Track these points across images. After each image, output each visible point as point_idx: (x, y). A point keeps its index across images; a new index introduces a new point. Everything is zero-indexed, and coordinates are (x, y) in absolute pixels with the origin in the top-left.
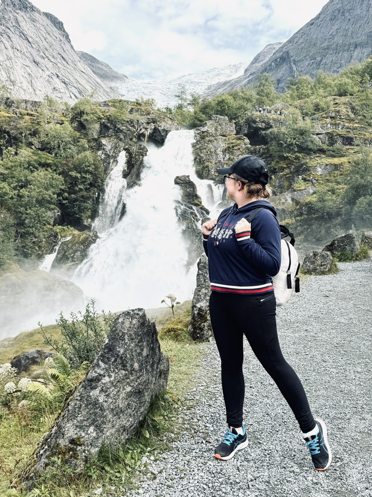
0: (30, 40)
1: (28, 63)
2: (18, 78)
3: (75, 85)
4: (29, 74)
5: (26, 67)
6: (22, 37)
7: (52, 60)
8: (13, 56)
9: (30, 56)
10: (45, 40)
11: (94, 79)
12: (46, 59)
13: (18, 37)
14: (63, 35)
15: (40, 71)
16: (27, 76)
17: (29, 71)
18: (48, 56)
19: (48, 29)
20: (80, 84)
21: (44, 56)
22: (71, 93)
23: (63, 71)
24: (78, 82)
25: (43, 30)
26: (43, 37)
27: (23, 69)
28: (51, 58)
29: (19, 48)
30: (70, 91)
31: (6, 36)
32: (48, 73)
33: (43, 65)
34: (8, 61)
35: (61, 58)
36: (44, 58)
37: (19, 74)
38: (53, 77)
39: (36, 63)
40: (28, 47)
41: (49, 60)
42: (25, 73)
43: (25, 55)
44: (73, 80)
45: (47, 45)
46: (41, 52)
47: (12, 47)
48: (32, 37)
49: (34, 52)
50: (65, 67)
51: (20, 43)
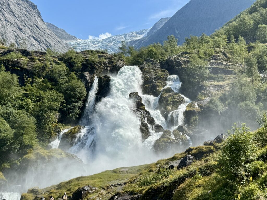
0: (16, 16)
1: (15, 29)
2: (8, 39)
3: (44, 42)
4: (16, 36)
5: (13, 32)
6: (11, 14)
7: (30, 27)
8: (5, 25)
9: (16, 25)
10: (26, 16)
11: (56, 39)
12: (27, 27)
13: (9, 14)
14: (37, 13)
15: (23, 34)
16: (14, 37)
17: (16, 34)
18: (27, 25)
19: (28, 10)
20: (48, 42)
21: (25, 25)
22: (42, 47)
23: (37, 34)
24: (46, 41)
25: (24, 10)
26: (24, 14)
27: (12, 33)
28: (29, 26)
29: (9, 21)
30: (41, 46)
32: (27, 35)
33: (24, 31)
34: (2, 29)
35: (36, 27)
36: (25, 27)
37: (9, 36)
38: (31, 38)
39: (20, 29)
40: (15, 20)
41: (28, 27)
42: (13, 36)
43: (13, 25)
44: (43, 40)
45: (27, 19)
46: (23, 23)
47: (6, 20)
48: (17, 14)
49: (19, 23)
50: (38, 32)
51: (10, 18)
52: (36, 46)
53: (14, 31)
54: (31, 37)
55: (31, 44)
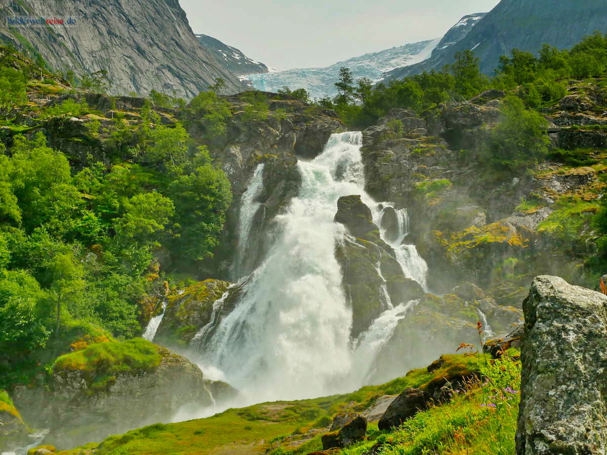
0: (133, 22)
1: (130, 52)
2: (116, 74)
3: (194, 79)
4: (131, 68)
5: (126, 58)
6: (122, 19)
7: (163, 47)
8: (109, 44)
9: (132, 43)
10: (154, 21)
11: (219, 71)
12: (155, 47)
13: (117, 19)
14: (178, 14)
15: (147, 63)
16: (128, 71)
17: (131, 64)
18: (157, 42)
19: (159, 8)
20: (200, 78)
21: (152, 42)
22: (188, 91)
23: (177, 62)
24: (197, 76)
25: (151, 8)
26: (151, 17)
27: (123, 62)
28: (160, 44)
29: (118, 33)
30: (187, 88)
31: (100, 19)
32: (156, 65)
33: (151, 55)
34: (103, 52)
35: (175, 44)
36: (151, 45)
37: (118, 67)
38: (164, 70)
39: (141, 52)
40: (131, 31)
41: (158, 47)
42: (125, 66)
43: (126, 43)
44: (191, 73)
45: (156, 29)
46: (149, 37)
47: (109, 33)
48: (135, 19)
49: (138, 38)
50: (180, 56)
51: (121, 28)
52: (174, 88)
53: (128, 57)
54: (165, 68)
55: (165, 85)
